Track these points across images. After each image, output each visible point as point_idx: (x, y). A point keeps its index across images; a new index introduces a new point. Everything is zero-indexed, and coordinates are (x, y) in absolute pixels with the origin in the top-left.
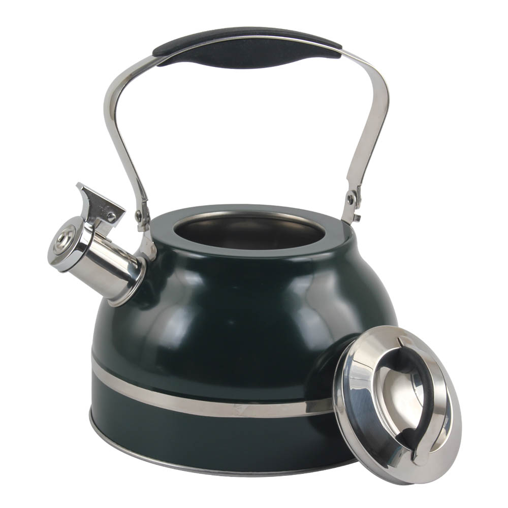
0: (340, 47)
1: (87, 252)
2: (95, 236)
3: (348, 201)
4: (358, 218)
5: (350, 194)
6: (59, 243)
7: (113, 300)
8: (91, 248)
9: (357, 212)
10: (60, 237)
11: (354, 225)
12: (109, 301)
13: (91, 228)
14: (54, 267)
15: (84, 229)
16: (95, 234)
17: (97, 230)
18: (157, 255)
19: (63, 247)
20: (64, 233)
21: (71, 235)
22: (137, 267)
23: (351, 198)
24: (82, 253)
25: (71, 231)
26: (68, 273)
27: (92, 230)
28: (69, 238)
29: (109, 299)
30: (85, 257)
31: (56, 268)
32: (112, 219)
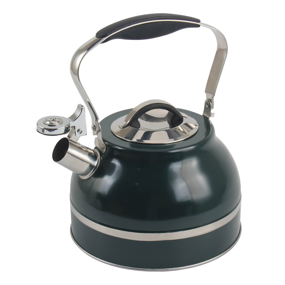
32: (80, 132)
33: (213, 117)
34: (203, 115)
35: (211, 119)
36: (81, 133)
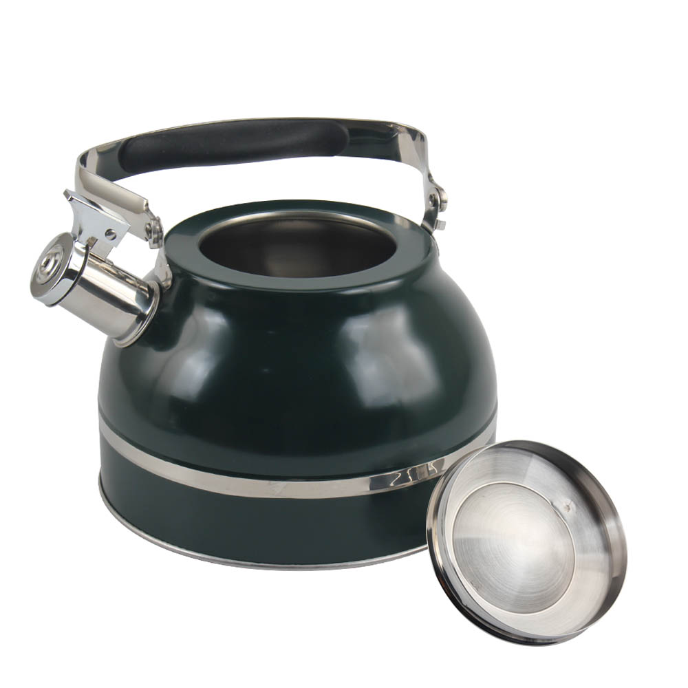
1: (79, 280)
2: (89, 258)
3: (430, 202)
5: (432, 193)
6: (43, 268)
7: (119, 339)
8: (84, 275)
10: (45, 260)
12: (114, 340)
13: (83, 248)
14: (38, 300)
15: (73, 250)
16: (89, 255)
17: (92, 251)
18: (173, 281)
19: (49, 273)
20: (49, 254)
21: (57, 257)
22: (148, 296)
23: (433, 199)
24: (73, 282)
25: (58, 253)
26: (58, 306)
27: (84, 251)
28: (56, 262)
29: (116, 338)
30: (78, 287)
31: (42, 301)
32: (112, 237)
33: (443, 229)
34: (422, 224)
35: (436, 234)
36: (114, 238)
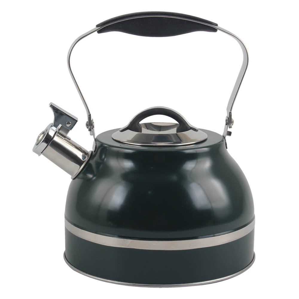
0: (217, 25)
4: (229, 134)
9: (229, 130)
11: (227, 137)
